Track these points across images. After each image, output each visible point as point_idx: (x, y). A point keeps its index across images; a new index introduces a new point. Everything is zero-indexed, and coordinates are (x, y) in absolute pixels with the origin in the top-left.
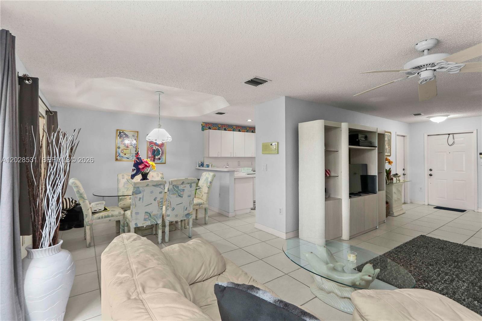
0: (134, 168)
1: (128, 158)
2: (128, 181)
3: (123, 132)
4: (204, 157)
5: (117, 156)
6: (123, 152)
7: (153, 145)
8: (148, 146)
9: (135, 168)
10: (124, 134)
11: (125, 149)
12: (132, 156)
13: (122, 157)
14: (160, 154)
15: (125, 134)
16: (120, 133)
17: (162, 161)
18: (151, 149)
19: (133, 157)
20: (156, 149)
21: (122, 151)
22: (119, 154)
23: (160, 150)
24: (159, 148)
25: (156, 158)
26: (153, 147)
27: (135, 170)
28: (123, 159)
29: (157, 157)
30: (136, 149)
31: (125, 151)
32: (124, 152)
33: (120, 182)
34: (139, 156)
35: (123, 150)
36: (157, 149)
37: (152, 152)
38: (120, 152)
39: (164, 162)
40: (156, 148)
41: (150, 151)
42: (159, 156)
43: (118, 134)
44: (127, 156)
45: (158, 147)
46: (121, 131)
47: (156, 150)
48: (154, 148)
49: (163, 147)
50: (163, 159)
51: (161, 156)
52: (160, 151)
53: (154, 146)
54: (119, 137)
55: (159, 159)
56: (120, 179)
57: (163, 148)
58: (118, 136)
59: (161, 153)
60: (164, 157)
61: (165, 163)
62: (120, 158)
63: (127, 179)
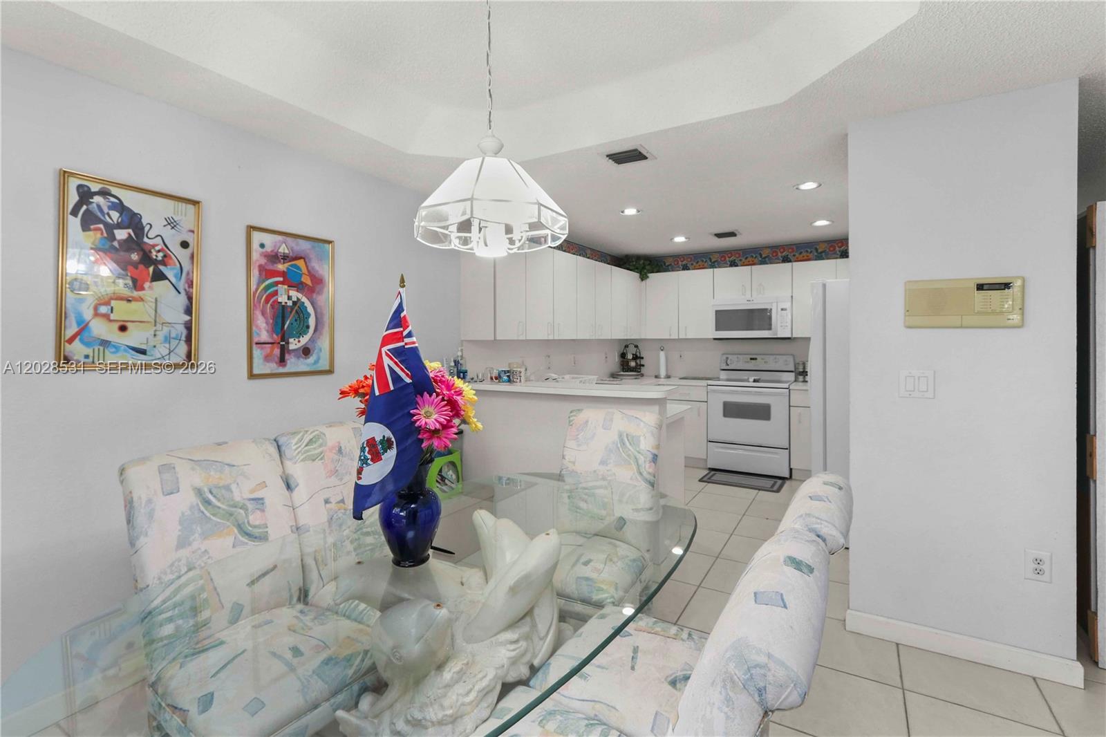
0: (379, 431)
1: (143, 352)
2: (207, 502)
3: (104, 193)
4: (462, 341)
5: (71, 341)
6: (106, 317)
7: (277, 283)
8: (253, 287)
9: (388, 434)
10: (113, 207)
11: (120, 298)
12: (168, 339)
13: (105, 343)
14: (308, 327)
15: (120, 207)
16: (85, 195)
17: (316, 362)
18: (267, 301)
19: (174, 343)
20: (290, 303)
21: (103, 310)
22: (83, 328)
23: (310, 309)
24: (304, 299)
25: (292, 347)
26: (276, 293)
27: (387, 444)
28: (111, 358)
29: (294, 344)
30: (190, 298)
31: (122, 311)
32: (112, 317)
33: (151, 516)
34: (410, 335)
35: (107, 303)
36: (295, 303)
37: (274, 317)
38: (88, 314)
39: (324, 364)
40: (289, 298)
41: (263, 313)
42: (304, 340)
43: (73, 198)
44: (135, 337)
45: (300, 296)
46: (95, 187)
47: (292, 308)
48: (282, 299)
49: (320, 293)
50: (321, 350)
51: (312, 340)
52: (309, 315)
53: (282, 289)
54: (74, 223)
55: (306, 351)
56: (149, 501)
57: (320, 299)
58: (74, 213)
59: (312, 321)
60: (324, 343)
61: (330, 372)
62: (89, 351)
63: (199, 492)
